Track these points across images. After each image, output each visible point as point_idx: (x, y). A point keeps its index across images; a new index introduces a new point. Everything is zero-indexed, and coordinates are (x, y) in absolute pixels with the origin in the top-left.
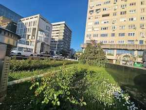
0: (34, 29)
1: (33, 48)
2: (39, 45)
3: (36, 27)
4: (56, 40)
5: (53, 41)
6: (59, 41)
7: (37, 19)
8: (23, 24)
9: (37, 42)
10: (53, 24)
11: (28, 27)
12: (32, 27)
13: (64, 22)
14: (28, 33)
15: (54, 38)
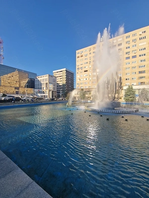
0: (47, 84)
1: (48, 95)
2: (51, 92)
3: (47, 82)
4: (60, 84)
5: (58, 86)
6: (63, 85)
7: (47, 77)
8: (38, 80)
9: (49, 91)
10: (54, 72)
11: (42, 83)
12: (45, 82)
13: (65, 69)
14: (43, 86)
15: (58, 83)
